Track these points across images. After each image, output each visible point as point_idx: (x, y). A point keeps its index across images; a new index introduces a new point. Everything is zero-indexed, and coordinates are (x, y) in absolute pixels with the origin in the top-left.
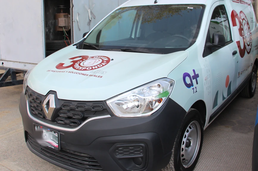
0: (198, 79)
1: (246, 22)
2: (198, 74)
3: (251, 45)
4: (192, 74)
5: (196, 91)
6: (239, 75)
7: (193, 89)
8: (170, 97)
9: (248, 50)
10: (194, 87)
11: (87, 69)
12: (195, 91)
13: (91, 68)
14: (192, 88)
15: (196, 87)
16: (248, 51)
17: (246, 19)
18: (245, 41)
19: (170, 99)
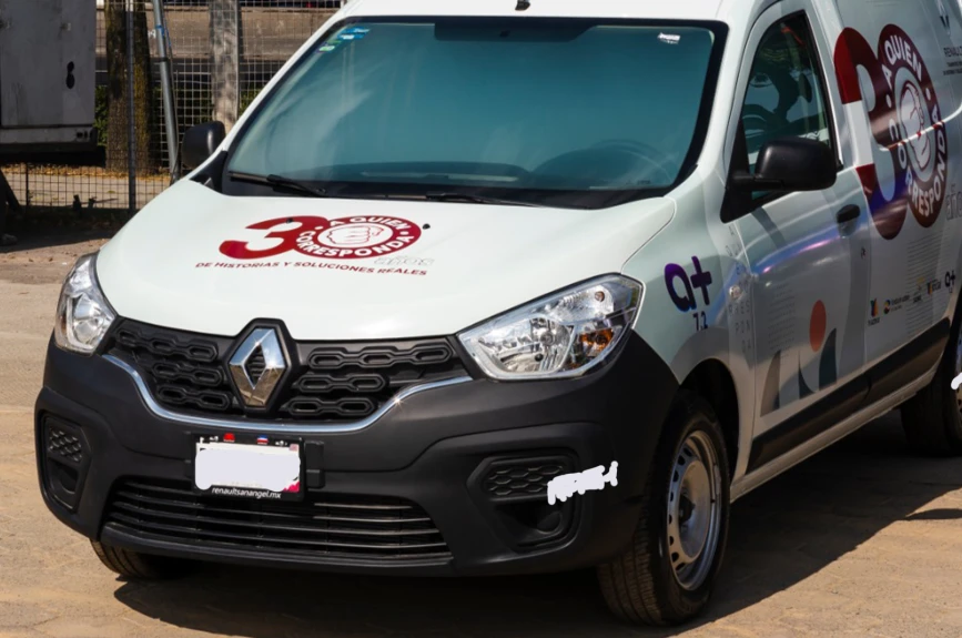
0: (708, 287)
1: (915, 74)
2: (708, 274)
3: (944, 185)
4: (691, 272)
5: (706, 327)
6: (873, 314)
7: (696, 315)
8: (633, 328)
9: (924, 207)
10: (698, 310)
11: (357, 253)
12: (701, 323)
13: (369, 252)
14: (691, 311)
15: (703, 314)
16: (921, 211)
17: (915, 64)
18: (903, 165)
19: (633, 333)
